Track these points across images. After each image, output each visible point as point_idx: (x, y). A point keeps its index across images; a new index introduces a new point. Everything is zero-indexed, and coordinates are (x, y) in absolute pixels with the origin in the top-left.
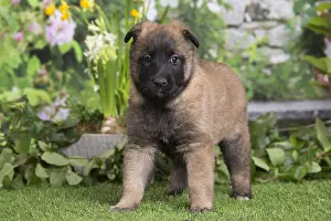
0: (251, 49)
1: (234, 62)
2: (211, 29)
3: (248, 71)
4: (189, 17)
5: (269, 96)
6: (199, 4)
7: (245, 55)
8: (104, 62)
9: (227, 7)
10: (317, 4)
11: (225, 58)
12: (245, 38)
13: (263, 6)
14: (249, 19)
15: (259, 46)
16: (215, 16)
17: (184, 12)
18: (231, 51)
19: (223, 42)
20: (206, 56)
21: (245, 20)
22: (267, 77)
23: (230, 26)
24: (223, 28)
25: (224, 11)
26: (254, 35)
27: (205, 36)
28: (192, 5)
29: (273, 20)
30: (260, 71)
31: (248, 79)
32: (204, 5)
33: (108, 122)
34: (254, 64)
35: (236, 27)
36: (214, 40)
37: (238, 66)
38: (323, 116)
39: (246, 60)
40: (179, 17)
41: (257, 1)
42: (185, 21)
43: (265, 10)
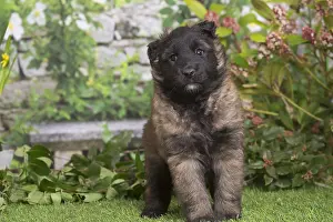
0: (122, 67)
1: (106, 80)
2: (81, 47)
3: (119, 88)
4: (58, 35)
5: (141, 113)
6: (68, 21)
7: (116, 72)
9: (97, 24)
11: (96, 76)
12: (116, 56)
13: (133, 24)
14: (119, 37)
15: (130, 64)
16: (84, 34)
17: (52, 30)
18: (102, 69)
19: (94, 60)
20: (77, 75)
22: (139, 94)
23: (100, 44)
24: (93, 46)
25: (94, 28)
26: (125, 53)
27: (75, 54)
28: (61, 23)
29: (143, 37)
30: (132, 89)
31: (121, 97)
32: (74, 21)
34: (126, 81)
35: (106, 45)
36: (84, 58)
37: (110, 84)
39: (118, 77)
40: (48, 35)
41: (125, 19)
42: (54, 38)
43: (134, 28)
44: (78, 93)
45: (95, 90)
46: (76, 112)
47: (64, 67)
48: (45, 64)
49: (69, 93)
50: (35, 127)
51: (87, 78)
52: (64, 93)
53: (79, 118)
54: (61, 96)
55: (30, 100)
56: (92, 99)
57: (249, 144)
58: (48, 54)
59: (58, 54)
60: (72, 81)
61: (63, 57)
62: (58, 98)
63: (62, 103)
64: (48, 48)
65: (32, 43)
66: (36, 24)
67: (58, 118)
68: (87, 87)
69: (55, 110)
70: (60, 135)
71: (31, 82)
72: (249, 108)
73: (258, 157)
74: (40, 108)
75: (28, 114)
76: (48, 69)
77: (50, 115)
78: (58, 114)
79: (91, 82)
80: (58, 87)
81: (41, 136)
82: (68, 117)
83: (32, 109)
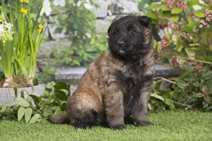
1: (102, 41)
2: (87, 20)
4: (73, 12)
6: (79, 4)
8: (4, 42)
9: (97, 6)
10: (153, 4)
11: (96, 38)
13: (120, 5)
14: (110, 14)
16: (89, 12)
17: (69, 9)
18: (100, 34)
19: (94, 28)
20: (84, 38)
21: (108, 15)
23: (99, 18)
24: (95, 19)
25: (95, 8)
27: (83, 25)
28: (74, 5)
32: (82, 3)
33: (7, 80)
35: (102, 18)
36: (88, 27)
37: (105, 43)
38: (158, 74)
40: (66, 13)
41: (115, 2)
42: (70, 15)
43: (120, 8)
44: (84, 49)
45: (96, 47)
46: (83, 60)
47: (76, 33)
48: (64, 31)
49: (79, 49)
50: (58, 70)
51: (90, 40)
52: (76, 49)
53: (85, 64)
54: (74, 50)
55: (55, 53)
56: (93, 53)
57: (193, 82)
58: (67, 25)
59: (73, 24)
60: (81, 41)
61: (76, 26)
62: (72, 52)
63: (75, 55)
64: (67, 21)
65: (56, 17)
66: (59, 6)
67: (72, 64)
68: (91, 45)
69: (70, 60)
70: (74, 75)
71: (56, 42)
72: (193, 59)
73: (199, 90)
74: (61, 58)
75: (54, 62)
76: (66, 34)
77: (67, 63)
78: (72, 62)
79: (93, 42)
80: (72, 45)
81: (62, 75)
82: (78, 64)
83: (57, 59)
